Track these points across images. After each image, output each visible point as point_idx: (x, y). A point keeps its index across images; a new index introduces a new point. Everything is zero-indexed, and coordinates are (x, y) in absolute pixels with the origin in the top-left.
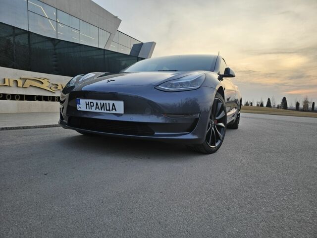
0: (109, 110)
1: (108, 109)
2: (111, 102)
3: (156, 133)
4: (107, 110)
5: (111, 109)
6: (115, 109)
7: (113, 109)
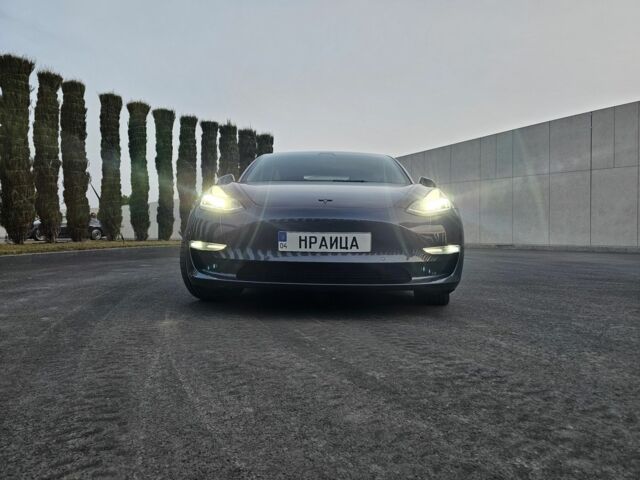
0: (347, 248)
1: (344, 245)
2: (350, 236)
3: (413, 279)
4: (342, 248)
5: (349, 246)
6: (357, 245)
7: (352, 245)
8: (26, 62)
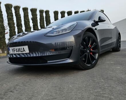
2: (22, 47)
3: (48, 62)
4: (21, 52)
5: (23, 51)
6: (25, 51)
8: (35, 9)
